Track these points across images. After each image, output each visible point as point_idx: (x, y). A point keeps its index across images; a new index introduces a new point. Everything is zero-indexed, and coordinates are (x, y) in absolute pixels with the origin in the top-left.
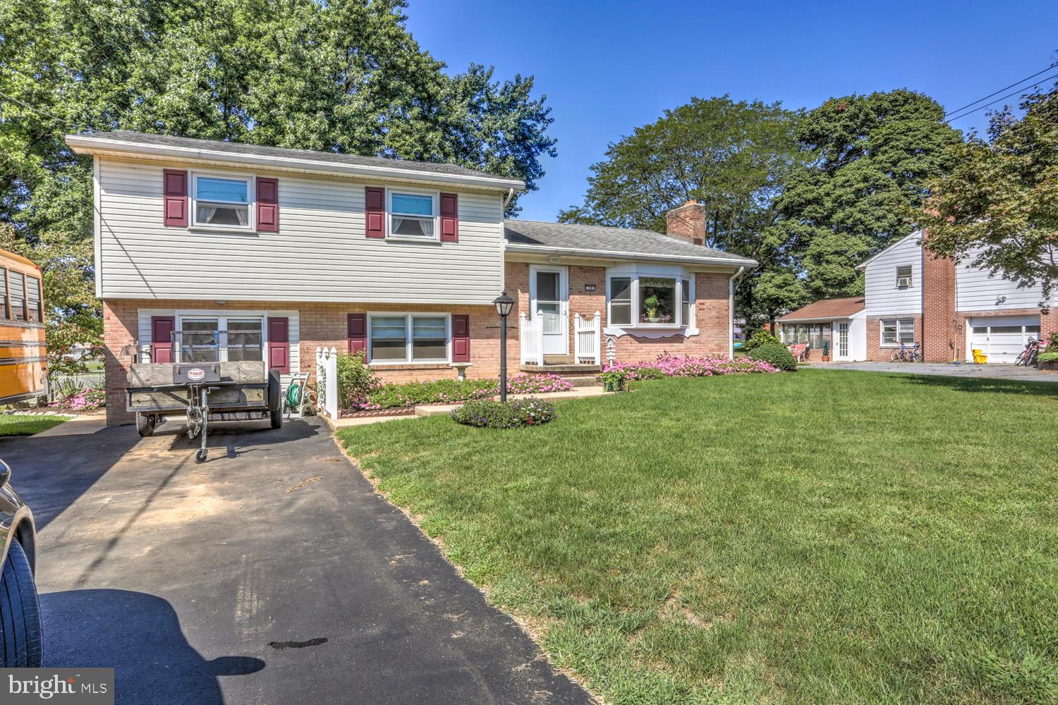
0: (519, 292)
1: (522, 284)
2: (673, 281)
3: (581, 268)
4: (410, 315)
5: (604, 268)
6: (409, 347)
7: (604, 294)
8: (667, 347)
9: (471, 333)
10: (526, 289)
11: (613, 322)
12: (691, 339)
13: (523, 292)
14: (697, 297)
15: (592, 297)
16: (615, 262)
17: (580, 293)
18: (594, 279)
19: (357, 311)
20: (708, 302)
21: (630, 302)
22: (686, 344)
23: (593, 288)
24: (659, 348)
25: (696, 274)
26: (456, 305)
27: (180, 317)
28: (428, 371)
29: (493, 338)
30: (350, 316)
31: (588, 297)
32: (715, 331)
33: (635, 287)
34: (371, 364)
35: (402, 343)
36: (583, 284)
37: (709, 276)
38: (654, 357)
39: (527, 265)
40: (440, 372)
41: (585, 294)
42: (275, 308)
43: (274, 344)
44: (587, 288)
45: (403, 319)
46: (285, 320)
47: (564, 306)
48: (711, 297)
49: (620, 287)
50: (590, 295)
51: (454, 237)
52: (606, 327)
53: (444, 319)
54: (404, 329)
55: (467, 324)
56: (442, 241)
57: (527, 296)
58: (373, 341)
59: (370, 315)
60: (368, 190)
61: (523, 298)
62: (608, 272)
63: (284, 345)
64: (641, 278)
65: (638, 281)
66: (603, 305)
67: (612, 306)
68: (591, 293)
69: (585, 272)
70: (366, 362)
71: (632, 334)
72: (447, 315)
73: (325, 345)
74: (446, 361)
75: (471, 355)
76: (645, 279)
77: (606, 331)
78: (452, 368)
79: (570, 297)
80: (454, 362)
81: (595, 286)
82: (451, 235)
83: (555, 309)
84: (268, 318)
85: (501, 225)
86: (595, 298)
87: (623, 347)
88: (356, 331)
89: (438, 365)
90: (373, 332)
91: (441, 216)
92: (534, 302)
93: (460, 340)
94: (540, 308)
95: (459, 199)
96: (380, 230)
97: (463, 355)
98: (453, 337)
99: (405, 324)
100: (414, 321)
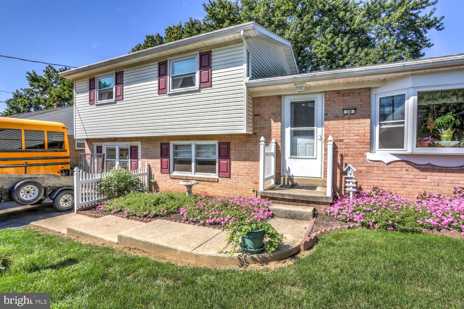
0: (272, 122)
1: (274, 114)
3: (338, 92)
4: (193, 143)
5: (369, 89)
6: (193, 164)
7: (369, 116)
9: (232, 156)
10: (278, 117)
11: (381, 147)
13: (275, 121)
15: (351, 121)
17: (337, 118)
18: (355, 101)
19: (165, 141)
21: (403, 123)
23: (353, 112)
26: (221, 135)
27: (105, 146)
28: (203, 183)
29: (249, 160)
30: (162, 145)
31: (347, 122)
33: (411, 103)
34: (172, 174)
35: (189, 162)
36: (341, 108)
39: (280, 97)
40: (210, 183)
41: (343, 118)
42: (132, 141)
43: (132, 160)
44: (345, 112)
45: (190, 146)
46: (137, 147)
47: (319, 131)
50: (349, 119)
51: (209, 84)
52: (370, 151)
53: (215, 145)
54: (191, 152)
55: (228, 149)
56: (200, 88)
57: (279, 124)
58: (174, 159)
59: (172, 143)
60: (160, 65)
61: (275, 126)
62: (373, 92)
63: (136, 160)
64: (419, 93)
65: (416, 97)
66: (368, 128)
67: (380, 129)
68: (350, 117)
69: (343, 96)
70: (169, 173)
71: (407, 160)
72: (216, 142)
73: (151, 162)
74: (215, 176)
75: (232, 173)
76: (432, 94)
77: (370, 156)
78: (218, 181)
79: (326, 123)
80: (219, 177)
81: (355, 109)
82: (207, 83)
83: (311, 134)
84: (130, 146)
85: (245, 66)
86: (357, 121)
87: (393, 174)
88: (164, 154)
89: (208, 178)
90: (175, 154)
91: (200, 69)
92: (288, 131)
93: (223, 162)
94: (295, 134)
95: (213, 54)
96: (165, 88)
97: (226, 173)
98: (219, 158)
99: (191, 149)
100: (198, 147)
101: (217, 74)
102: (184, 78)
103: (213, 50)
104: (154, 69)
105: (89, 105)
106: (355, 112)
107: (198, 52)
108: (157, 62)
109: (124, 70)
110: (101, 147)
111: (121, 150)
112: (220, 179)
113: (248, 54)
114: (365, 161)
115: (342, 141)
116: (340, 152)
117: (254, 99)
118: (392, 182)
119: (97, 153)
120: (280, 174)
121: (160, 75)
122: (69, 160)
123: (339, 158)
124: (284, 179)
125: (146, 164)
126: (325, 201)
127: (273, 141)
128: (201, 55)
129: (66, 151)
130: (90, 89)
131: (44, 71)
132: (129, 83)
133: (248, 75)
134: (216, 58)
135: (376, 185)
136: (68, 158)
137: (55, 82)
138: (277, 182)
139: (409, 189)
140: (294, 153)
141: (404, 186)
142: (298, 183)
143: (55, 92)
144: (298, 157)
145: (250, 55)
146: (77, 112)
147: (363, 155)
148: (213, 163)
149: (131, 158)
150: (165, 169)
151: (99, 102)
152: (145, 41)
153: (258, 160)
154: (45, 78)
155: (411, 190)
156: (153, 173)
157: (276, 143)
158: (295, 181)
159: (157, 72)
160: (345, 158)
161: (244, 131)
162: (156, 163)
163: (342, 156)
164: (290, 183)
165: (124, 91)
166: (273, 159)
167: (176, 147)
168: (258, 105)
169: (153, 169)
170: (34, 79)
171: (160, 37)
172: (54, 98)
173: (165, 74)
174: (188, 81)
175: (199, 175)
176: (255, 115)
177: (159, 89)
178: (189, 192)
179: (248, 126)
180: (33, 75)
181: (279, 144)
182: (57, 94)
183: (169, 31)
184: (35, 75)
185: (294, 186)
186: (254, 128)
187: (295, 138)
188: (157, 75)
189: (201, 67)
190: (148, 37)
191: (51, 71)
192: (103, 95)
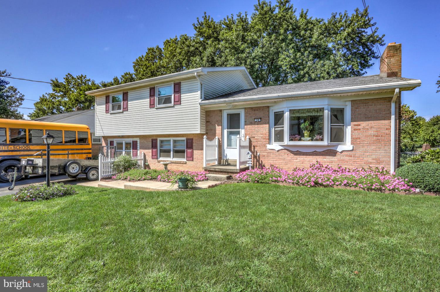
0: (216, 126)
1: (217, 121)
2: (322, 110)
3: (252, 108)
4: (172, 139)
5: (268, 107)
6: (172, 153)
7: (268, 123)
8: (320, 159)
9: (194, 147)
10: (220, 123)
11: (275, 141)
12: (344, 153)
13: (218, 125)
14: (353, 120)
15: (259, 126)
16: (275, 102)
17: (251, 124)
18: (260, 114)
19: (154, 138)
20: (364, 124)
21: (283, 127)
22: (338, 156)
23: (260, 120)
24: (313, 160)
25: (352, 101)
26: (187, 134)
27: (115, 141)
28: (178, 164)
30: (152, 140)
31: (256, 126)
32: (373, 147)
33: (287, 115)
34: (159, 159)
35: (169, 151)
36: (254, 118)
37: (365, 102)
38: (307, 165)
39: (221, 111)
40: (182, 165)
41: (254, 124)
42: (133, 138)
43: (134, 150)
44: (256, 120)
45: (170, 141)
46: (137, 142)
47: (242, 132)
48: (368, 118)
49: (279, 118)
50: (258, 124)
51: (179, 102)
52: (269, 144)
53: (184, 140)
54: (170, 145)
55: (192, 143)
56: (174, 105)
57: (220, 127)
58: (160, 150)
59: (159, 139)
60: (151, 89)
61: (218, 129)
62: (271, 109)
63: (136, 150)
64: (290, 110)
65: (289, 113)
66: (267, 130)
67: (275, 130)
68: (258, 123)
69: (255, 110)
70: (157, 159)
71: (287, 148)
72: (184, 138)
73: (146, 151)
74: (184, 160)
75: (194, 158)
76: (298, 111)
77: (269, 147)
78: (186, 163)
79: (246, 126)
80: (187, 160)
81: (261, 119)
82: (178, 102)
83: (238, 133)
84: (133, 141)
85: (199, 92)
86: (261, 126)
87: (281, 157)
88: (154, 146)
89: (180, 161)
90: (161, 146)
91: (174, 93)
92: (226, 131)
93: (189, 151)
95: (181, 84)
96: (154, 104)
97: (191, 158)
98: (186, 149)
99: (170, 143)
100: (175, 142)
101: (184, 96)
102: (166, 98)
103: (181, 82)
104: (147, 92)
105: (105, 113)
106: (261, 121)
107: (173, 83)
108: (149, 88)
109: (128, 91)
110: (113, 142)
111: (127, 144)
112: (187, 162)
113: (202, 85)
114: (266, 150)
115: (254, 137)
116: (253, 144)
117: (207, 112)
118: (281, 162)
119: (110, 145)
120: (221, 158)
121: (151, 96)
122: (91, 151)
123: (253, 148)
124: (223, 161)
125: (143, 153)
126: (235, 171)
127: (217, 137)
128: (175, 84)
129: (89, 144)
130: (106, 103)
131: (64, 78)
132: (132, 100)
133: (201, 98)
134: (184, 86)
135: (272, 163)
136: (90, 149)
137: (73, 87)
138: (220, 164)
139: (289, 165)
140: (229, 145)
141: (286, 164)
142: (231, 163)
143: (73, 96)
144: (232, 147)
145: (203, 85)
146: (97, 118)
147: (265, 146)
148: (183, 152)
149: (133, 149)
150: (155, 156)
151: (112, 112)
152: (147, 53)
154: (65, 84)
155: (290, 166)
156: (147, 159)
157: (219, 139)
158: (229, 162)
159: (149, 94)
160: (256, 148)
161: (199, 132)
162: (149, 152)
163: (254, 146)
164: (227, 164)
165: (129, 105)
166: (217, 149)
167: (162, 142)
168: (209, 115)
169: (147, 156)
170: (56, 85)
171: (159, 48)
172: (73, 101)
173: (154, 95)
174: (167, 100)
175: (175, 160)
176: (207, 122)
177: (150, 105)
178: (166, 168)
179: (201, 129)
180: (56, 82)
181: (220, 139)
182: (75, 98)
183: (167, 44)
185: (229, 165)
186: (207, 130)
187: (230, 135)
188: (149, 96)
189: (175, 92)
190: (149, 50)
191: (70, 78)
192: (115, 107)
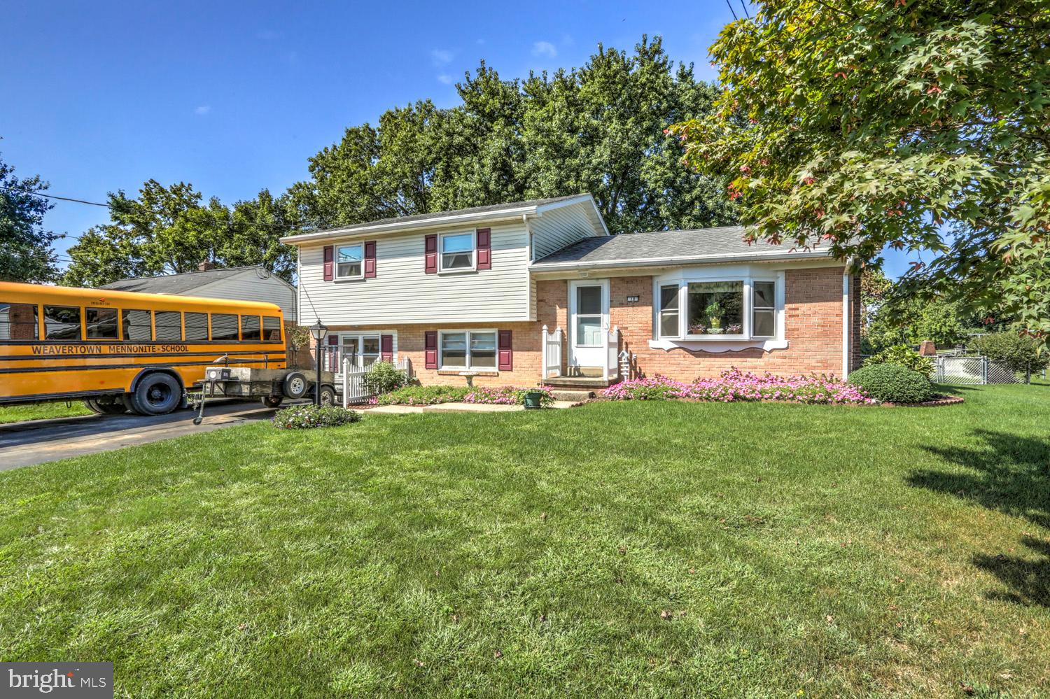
0: (558, 308)
1: (560, 300)
2: (741, 284)
3: (622, 279)
4: (468, 332)
5: (651, 277)
6: (468, 357)
7: (651, 304)
8: (736, 362)
9: (514, 346)
10: (564, 303)
11: (663, 334)
12: (774, 352)
13: (561, 308)
14: (788, 301)
15: (635, 308)
16: (663, 269)
17: (621, 305)
18: (638, 289)
19: (431, 329)
20: (804, 307)
21: (677, 311)
22: (766, 359)
23: (636, 299)
24: (727, 364)
25: (786, 271)
26: (500, 323)
27: (341, 336)
29: (533, 350)
30: (427, 334)
31: (631, 309)
32: (818, 343)
33: (683, 294)
34: (441, 370)
35: (462, 354)
36: (626, 295)
37: (806, 273)
38: (716, 373)
39: (565, 282)
40: (489, 378)
41: (627, 306)
42: (383, 329)
43: (384, 354)
44: (629, 299)
45: (464, 334)
46: (391, 337)
47: (605, 318)
48: (810, 299)
49: (669, 295)
50: (633, 306)
51: (488, 265)
52: (653, 339)
53: (494, 334)
54: (464, 342)
55: (510, 338)
56: (478, 269)
57: (565, 310)
58: (443, 352)
59: (440, 332)
60: (427, 239)
61: (561, 313)
62: (656, 280)
63: (390, 354)
64: (689, 284)
65: (686, 288)
66: (650, 316)
67: (662, 317)
68: (633, 305)
69: (628, 282)
70: (437, 369)
71: (684, 346)
72: (495, 331)
73: (411, 355)
74: (495, 369)
75: (514, 365)
76: (699, 285)
77: (652, 344)
78: (498, 375)
79: (611, 310)
80: (500, 370)
81: (638, 297)
82: (485, 264)
83: (597, 321)
84: (382, 336)
85: (528, 249)
86: (639, 309)
87: (673, 362)
88: (430, 342)
89: (486, 373)
90: (444, 345)
91: (477, 248)
92: (574, 318)
93: (505, 352)
94: (582, 321)
95: (492, 232)
96: (435, 266)
97: (507, 365)
98: (499, 349)
99: (465, 339)
100: (474, 336)
101: (497, 255)
102: (457, 257)
103: (492, 228)
104: (420, 243)
105: (323, 281)
106: (640, 300)
107: (475, 229)
108: (424, 235)
109: (378, 241)
110: (336, 337)
111: (367, 340)
112: (500, 373)
113: (531, 235)
114: (648, 350)
115: (626, 328)
116: (625, 339)
117: (538, 283)
118: (673, 369)
119: (330, 344)
120: (566, 364)
121: (427, 251)
122: (284, 356)
123: (624, 346)
124: (571, 370)
125: (406, 358)
126: (601, 384)
127: (559, 328)
128: (479, 232)
129: (282, 343)
130: (325, 261)
131: (141, 191)
132: (383, 257)
133: (531, 259)
134: (496, 236)
135: (658, 372)
136: (283, 352)
138: (564, 374)
139: (686, 375)
140: (581, 341)
141: (682, 372)
142: (585, 373)
144: (585, 345)
145: (533, 236)
146: (302, 290)
147: (645, 342)
148: (491, 354)
149: (383, 351)
150: (431, 364)
151: (339, 279)
152: (344, 139)
153: (540, 350)
154: (142, 204)
155: (688, 375)
156: (414, 370)
157: (562, 331)
158: (581, 371)
159: (424, 246)
160: (629, 346)
161: (527, 319)
162: (419, 357)
163: (627, 344)
164: (577, 374)
165: (378, 266)
166: (558, 349)
167: (445, 336)
168: (542, 289)
169: (414, 365)
170: (121, 207)
171: (370, 129)
173: (434, 250)
174: (462, 260)
175: (475, 370)
176: (539, 301)
177: (427, 268)
178: (470, 383)
179: (531, 313)
180: (119, 197)
181: (565, 332)
183: (389, 120)
184: (123, 199)
185: (581, 375)
186: (539, 315)
187: (582, 325)
188: (424, 250)
189: (479, 246)
191: (153, 190)
192: (344, 269)
